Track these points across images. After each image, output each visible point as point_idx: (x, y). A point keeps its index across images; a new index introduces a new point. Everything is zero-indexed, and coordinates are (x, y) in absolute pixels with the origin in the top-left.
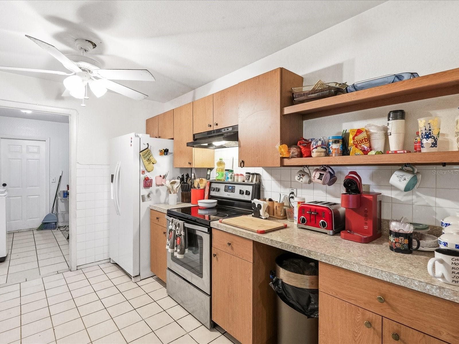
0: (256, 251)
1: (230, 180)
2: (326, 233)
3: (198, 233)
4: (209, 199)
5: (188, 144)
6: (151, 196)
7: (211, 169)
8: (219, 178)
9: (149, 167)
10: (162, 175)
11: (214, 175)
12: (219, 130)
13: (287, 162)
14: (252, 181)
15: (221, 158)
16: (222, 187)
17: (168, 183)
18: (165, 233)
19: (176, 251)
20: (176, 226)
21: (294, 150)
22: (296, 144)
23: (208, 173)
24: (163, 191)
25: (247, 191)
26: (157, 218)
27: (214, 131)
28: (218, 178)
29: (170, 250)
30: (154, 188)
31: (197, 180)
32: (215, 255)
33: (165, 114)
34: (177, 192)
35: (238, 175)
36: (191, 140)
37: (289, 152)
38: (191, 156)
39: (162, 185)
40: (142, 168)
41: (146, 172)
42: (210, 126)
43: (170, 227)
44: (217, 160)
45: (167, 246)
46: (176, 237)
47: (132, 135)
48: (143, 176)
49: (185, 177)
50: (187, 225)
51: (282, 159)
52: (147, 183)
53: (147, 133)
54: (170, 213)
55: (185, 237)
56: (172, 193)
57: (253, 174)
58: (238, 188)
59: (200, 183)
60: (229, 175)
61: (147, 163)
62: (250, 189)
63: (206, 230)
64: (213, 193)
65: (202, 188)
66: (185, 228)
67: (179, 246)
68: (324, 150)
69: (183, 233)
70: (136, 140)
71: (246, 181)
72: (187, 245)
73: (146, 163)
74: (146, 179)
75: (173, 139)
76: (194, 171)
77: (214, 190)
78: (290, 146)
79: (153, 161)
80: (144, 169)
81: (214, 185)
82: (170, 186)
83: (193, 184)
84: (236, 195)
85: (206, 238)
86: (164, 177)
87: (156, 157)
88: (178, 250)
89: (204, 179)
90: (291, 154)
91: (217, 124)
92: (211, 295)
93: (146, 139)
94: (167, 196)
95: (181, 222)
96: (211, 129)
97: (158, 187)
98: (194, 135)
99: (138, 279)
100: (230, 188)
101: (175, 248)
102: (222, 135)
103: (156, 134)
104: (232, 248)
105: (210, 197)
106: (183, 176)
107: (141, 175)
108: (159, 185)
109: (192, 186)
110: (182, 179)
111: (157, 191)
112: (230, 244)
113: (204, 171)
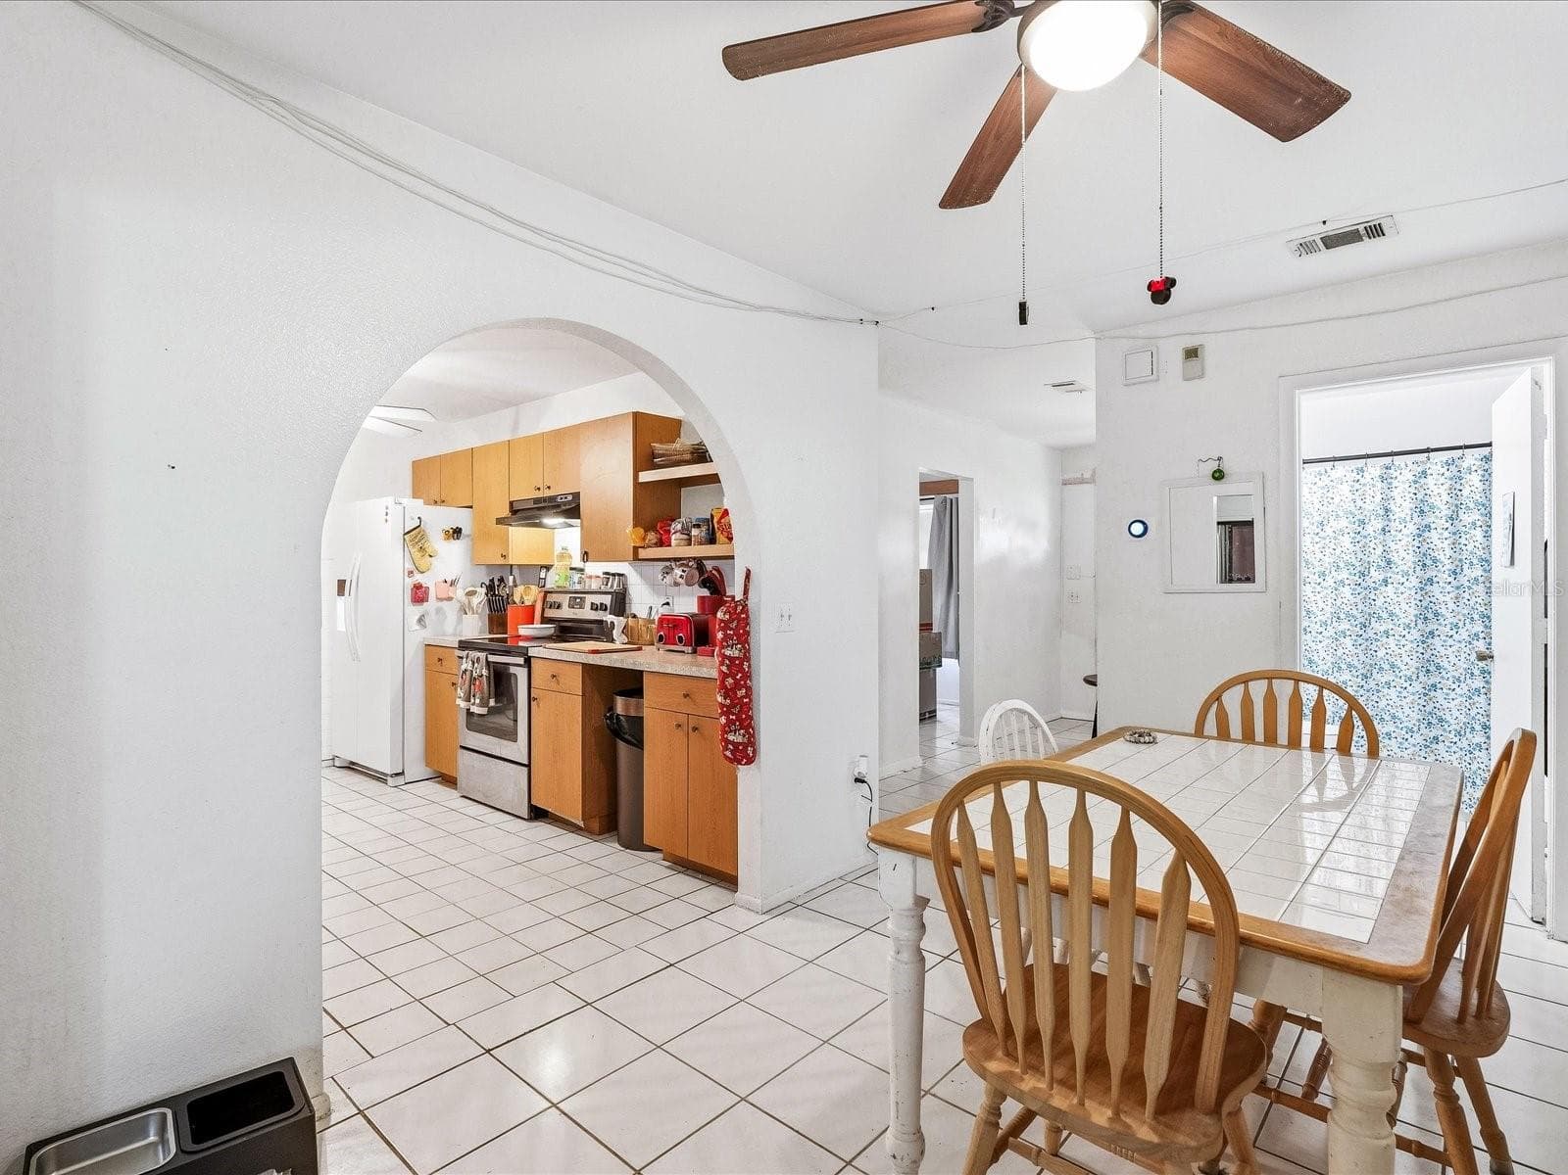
0: (588, 681)
1: (578, 587)
2: (683, 652)
3: (513, 670)
4: (542, 623)
5: (500, 521)
6: (427, 620)
7: (548, 568)
8: (561, 583)
9: (422, 564)
10: (449, 580)
11: (553, 580)
12: (552, 499)
13: (643, 554)
14: (612, 586)
15: (564, 545)
16: (565, 600)
17: (459, 593)
18: (453, 684)
19: (474, 704)
20: (473, 663)
21: (652, 537)
22: (655, 527)
23: (543, 575)
24: (451, 610)
25: (602, 604)
26: (440, 660)
27: (544, 500)
28: (557, 584)
29: (463, 704)
30: (431, 604)
31: (520, 589)
32: (535, 699)
33: (455, 455)
34: (480, 611)
35: (590, 577)
36: (505, 512)
37: (644, 539)
38: (505, 541)
39: (450, 599)
40: (409, 566)
41: (416, 572)
42: (539, 489)
43: (463, 667)
44: (558, 550)
45: (458, 700)
46: (473, 680)
47: (389, 501)
48: (410, 582)
49: (496, 583)
50: (492, 658)
51: (636, 549)
52: (419, 595)
53: (415, 495)
54: (465, 645)
55: (488, 678)
56: (469, 613)
57: (614, 575)
58: (590, 599)
59: (526, 594)
60: (576, 576)
61: (419, 555)
62: (607, 600)
63: (521, 661)
64: (551, 613)
65: (527, 603)
66: (488, 663)
67: (477, 696)
68: (685, 537)
69: (485, 672)
70: (395, 512)
71: (602, 587)
72: (492, 693)
73: (417, 555)
74: (418, 587)
75: (471, 507)
76: (516, 571)
77: (550, 608)
78: (646, 531)
79: (429, 551)
80: (412, 568)
81: (552, 598)
82: (464, 599)
83: (512, 595)
84: (587, 614)
85: (521, 674)
86: (452, 584)
87: (438, 543)
88: (478, 701)
89: (533, 587)
90: (647, 542)
91: (549, 487)
92: (529, 766)
93: (417, 508)
94: (460, 621)
95: (482, 655)
96: (539, 494)
97: (440, 604)
98: (511, 503)
99: (400, 780)
100: (578, 600)
101: (472, 701)
102: (558, 506)
103: (435, 495)
104: (558, 683)
105: (545, 620)
106: (492, 581)
107: (406, 578)
108: (441, 600)
109: (508, 599)
110: (491, 588)
111: (439, 611)
112: (554, 676)
113: (535, 572)
